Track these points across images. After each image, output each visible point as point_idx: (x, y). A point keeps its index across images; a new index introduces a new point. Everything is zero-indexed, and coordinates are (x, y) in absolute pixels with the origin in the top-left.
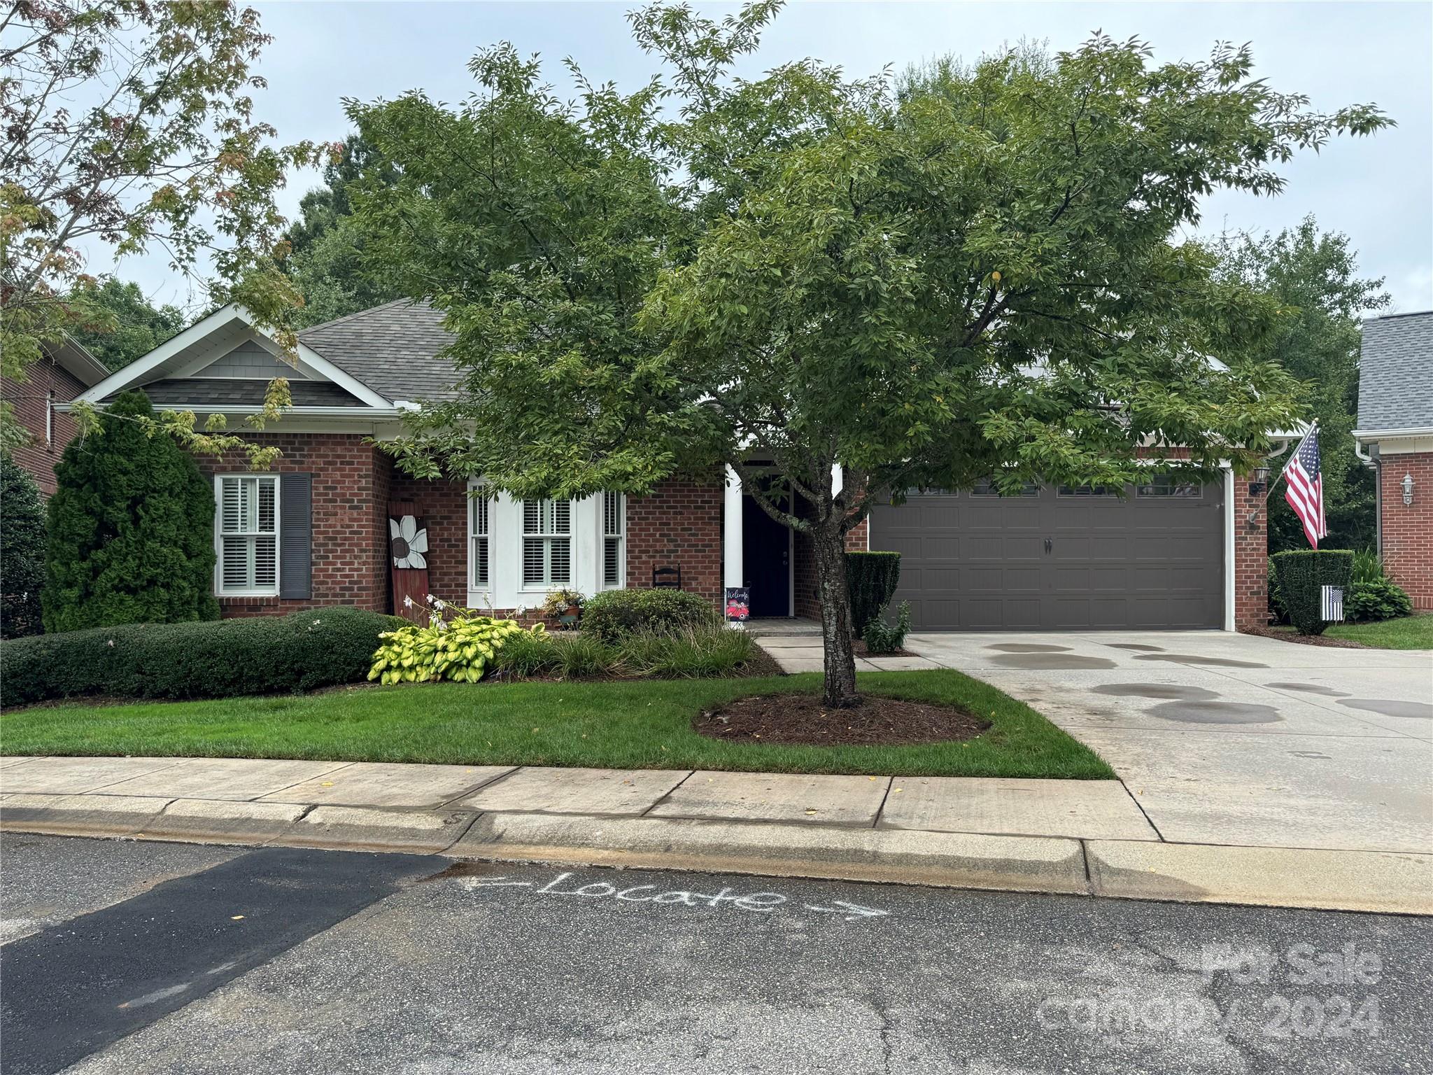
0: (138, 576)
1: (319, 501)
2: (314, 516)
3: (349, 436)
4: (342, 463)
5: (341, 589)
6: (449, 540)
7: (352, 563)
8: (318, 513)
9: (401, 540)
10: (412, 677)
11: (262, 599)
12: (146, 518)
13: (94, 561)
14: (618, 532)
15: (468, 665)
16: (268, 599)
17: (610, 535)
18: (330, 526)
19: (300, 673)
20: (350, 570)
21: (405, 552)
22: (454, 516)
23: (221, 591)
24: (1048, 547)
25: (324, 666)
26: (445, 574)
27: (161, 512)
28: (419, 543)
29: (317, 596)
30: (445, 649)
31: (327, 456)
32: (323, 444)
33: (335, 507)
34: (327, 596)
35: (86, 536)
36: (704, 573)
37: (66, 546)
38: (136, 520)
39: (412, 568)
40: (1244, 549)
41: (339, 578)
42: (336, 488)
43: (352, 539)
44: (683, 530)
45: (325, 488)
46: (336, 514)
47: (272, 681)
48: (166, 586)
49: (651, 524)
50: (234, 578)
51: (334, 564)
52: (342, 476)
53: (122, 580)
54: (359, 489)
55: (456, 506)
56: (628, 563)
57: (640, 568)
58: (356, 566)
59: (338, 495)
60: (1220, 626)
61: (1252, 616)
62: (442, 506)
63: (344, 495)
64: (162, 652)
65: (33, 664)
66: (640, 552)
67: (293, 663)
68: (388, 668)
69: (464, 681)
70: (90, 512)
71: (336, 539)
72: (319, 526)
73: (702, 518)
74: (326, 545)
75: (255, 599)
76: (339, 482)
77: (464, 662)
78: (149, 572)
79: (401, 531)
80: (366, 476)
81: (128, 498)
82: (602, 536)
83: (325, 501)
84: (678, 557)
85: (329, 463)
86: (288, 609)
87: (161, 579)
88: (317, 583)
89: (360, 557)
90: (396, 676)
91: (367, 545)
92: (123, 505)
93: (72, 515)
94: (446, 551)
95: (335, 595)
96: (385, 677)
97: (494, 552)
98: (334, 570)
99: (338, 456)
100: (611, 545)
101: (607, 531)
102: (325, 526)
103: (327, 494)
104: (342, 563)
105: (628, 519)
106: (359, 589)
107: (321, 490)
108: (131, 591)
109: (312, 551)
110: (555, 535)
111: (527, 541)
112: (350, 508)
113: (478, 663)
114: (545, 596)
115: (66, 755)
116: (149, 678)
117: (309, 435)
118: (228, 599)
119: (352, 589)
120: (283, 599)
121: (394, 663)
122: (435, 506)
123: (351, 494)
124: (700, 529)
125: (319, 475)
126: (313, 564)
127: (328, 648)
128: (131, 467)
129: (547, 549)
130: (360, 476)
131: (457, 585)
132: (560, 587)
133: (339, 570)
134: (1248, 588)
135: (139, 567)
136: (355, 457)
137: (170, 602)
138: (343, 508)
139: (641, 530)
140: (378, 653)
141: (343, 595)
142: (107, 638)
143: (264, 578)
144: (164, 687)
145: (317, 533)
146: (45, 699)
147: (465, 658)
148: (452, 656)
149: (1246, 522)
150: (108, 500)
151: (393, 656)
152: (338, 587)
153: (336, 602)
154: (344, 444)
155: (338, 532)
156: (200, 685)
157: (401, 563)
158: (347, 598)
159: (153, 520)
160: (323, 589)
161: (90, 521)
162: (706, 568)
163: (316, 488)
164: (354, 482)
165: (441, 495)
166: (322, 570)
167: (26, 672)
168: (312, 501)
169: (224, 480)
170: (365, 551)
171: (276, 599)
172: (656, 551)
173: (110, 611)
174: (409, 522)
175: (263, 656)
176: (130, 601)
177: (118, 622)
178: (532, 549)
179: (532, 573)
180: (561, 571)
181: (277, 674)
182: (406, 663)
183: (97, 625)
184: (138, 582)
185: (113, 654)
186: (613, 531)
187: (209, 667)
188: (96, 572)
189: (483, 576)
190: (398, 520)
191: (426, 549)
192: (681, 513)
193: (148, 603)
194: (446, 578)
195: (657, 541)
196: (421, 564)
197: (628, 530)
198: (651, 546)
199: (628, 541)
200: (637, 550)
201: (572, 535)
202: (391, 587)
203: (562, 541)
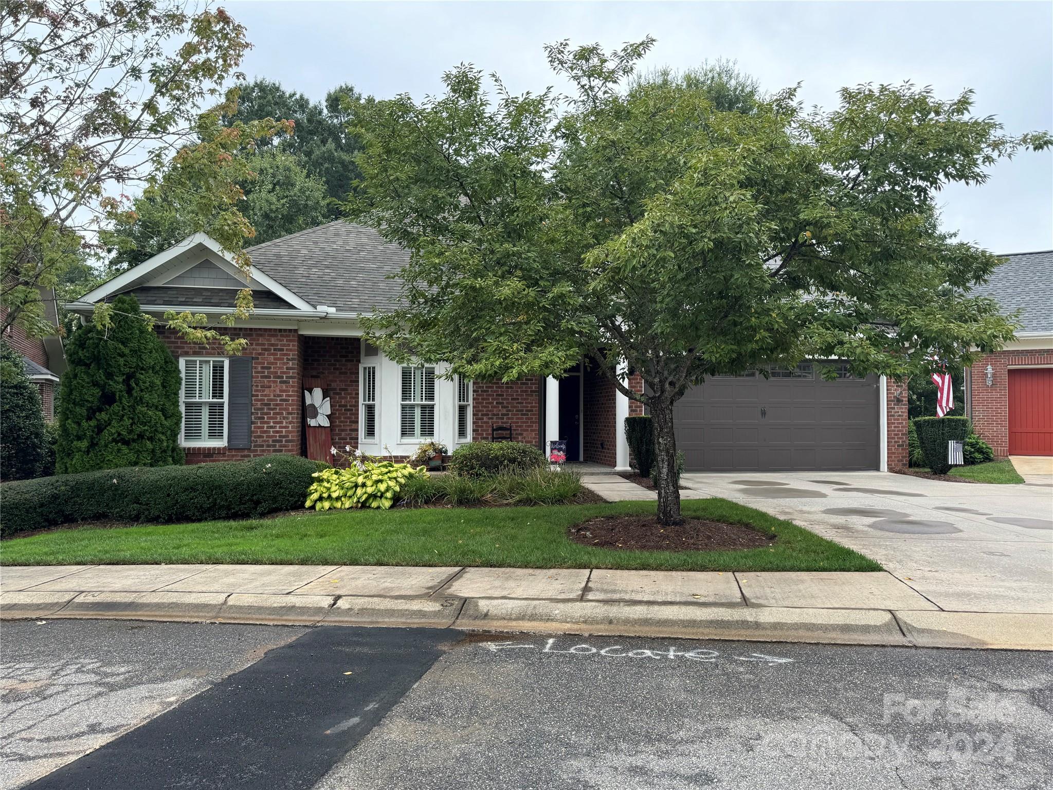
0: (131, 432)
1: (257, 377)
2: (254, 388)
3: (280, 330)
4: (275, 350)
5: (273, 441)
6: (346, 406)
7: (282, 423)
8: (257, 386)
10: (338, 505)
11: (214, 449)
12: (137, 389)
13: (98, 420)
14: (467, 401)
15: (381, 497)
16: (219, 449)
17: (462, 403)
18: (266, 395)
19: (258, 503)
20: (280, 427)
21: (315, 415)
22: (349, 388)
23: (183, 442)
24: (764, 413)
25: (275, 498)
26: (343, 430)
27: (147, 384)
28: (325, 408)
29: (255, 446)
30: (364, 485)
31: (264, 345)
32: (261, 335)
33: (269, 382)
34: (262, 446)
35: (92, 402)
36: (527, 430)
37: (78, 409)
38: (130, 391)
39: (320, 426)
40: (893, 416)
41: (272, 434)
42: (270, 368)
43: (282, 405)
44: (512, 399)
45: (263, 368)
46: (270, 387)
47: (237, 509)
48: (151, 439)
49: (489, 395)
50: (193, 433)
51: (268, 423)
52: (275, 359)
53: (119, 434)
54: (287, 368)
55: (351, 381)
56: (474, 423)
57: (482, 426)
58: (284, 424)
59: (272, 373)
60: (877, 468)
61: (898, 461)
62: (341, 381)
63: (276, 373)
64: (155, 488)
65: (55, 497)
66: (482, 415)
67: (253, 495)
68: (321, 499)
69: (379, 507)
70: (95, 384)
71: (270, 405)
72: (257, 396)
73: (526, 391)
74: (263, 409)
75: (209, 449)
76: (272, 364)
77: (379, 494)
78: (139, 429)
79: (312, 399)
80: (293, 359)
81: (123, 374)
82: (457, 403)
83: (262, 377)
84: (509, 418)
85: (265, 350)
86: (233, 456)
87: (147, 434)
88: (255, 437)
89: (288, 418)
90: (327, 505)
91: (292, 409)
92: (120, 379)
93: (83, 386)
94: (343, 414)
95: (268, 446)
96: (318, 506)
97: (380, 415)
98: (268, 427)
99: (272, 345)
100: (462, 410)
101: (460, 400)
102: (262, 395)
103: (263, 372)
104: (274, 423)
105: (474, 391)
106: (286, 441)
107: (259, 369)
108: (126, 443)
109: (252, 413)
110: (424, 402)
111: (404, 407)
112: (281, 382)
113: (389, 495)
114: (418, 446)
115: (113, 564)
116: (144, 507)
117: (251, 329)
118: (189, 449)
119: (281, 441)
120: (229, 448)
121: (325, 495)
122: (336, 381)
123: (281, 373)
124: (525, 399)
125: (258, 359)
126: (252, 423)
127: (277, 484)
128: (127, 351)
130: (288, 359)
131: (351, 439)
132: (428, 440)
133: (271, 427)
134: (896, 442)
135: (132, 425)
136: (284, 345)
137: (153, 451)
138: (275, 382)
139: (483, 399)
140: (312, 488)
141: (275, 446)
142: (112, 478)
143: (215, 433)
144: (157, 513)
145: (256, 400)
146: (62, 523)
147: (379, 491)
148: (370, 490)
149: (894, 397)
150: (110, 376)
151: (325, 490)
152: (271, 440)
153: (269, 451)
154: (276, 336)
155: (272, 400)
156: (184, 512)
157: (312, 422)
158: (277, 448)
159: (142, 391)
160: (259, 441)
161: (97, 391)
162: (529, 426)
163: (256, 368)
164: (284, 364)
165: (341, 373)
166: (259, 427)
167: (50, 503)
168: (252, 377)
169: (186, 361)
170: (291, 414)
171: (224, 448)
172: (494, 415)
173: (111, 458)
174: (318, 392)
175: (231, 490)
176: (125, 450)
177: (117, 466)
178: (407, 412)
179: (407, 430)
180: (428, 429)
181: (241, 503)
182: (334, 495)
183: (101, 468)
184: (131, 437)
185: (116, 490)
186: (464, 400)
187: (191, 499)
188: (100, 429)
189: (371, 432)
190: (310, 392)
191: (329, 412)
192: (511, 388)
193: (138, 452)
194: (343, 433)
195: (495, 407)
196: (326, 423)
197: (474, 399)
198: (490, 411)
199: (474, 407)
200: (480, 414)
201: (436, 403)
202: (305, 440)
203: (429, 407)
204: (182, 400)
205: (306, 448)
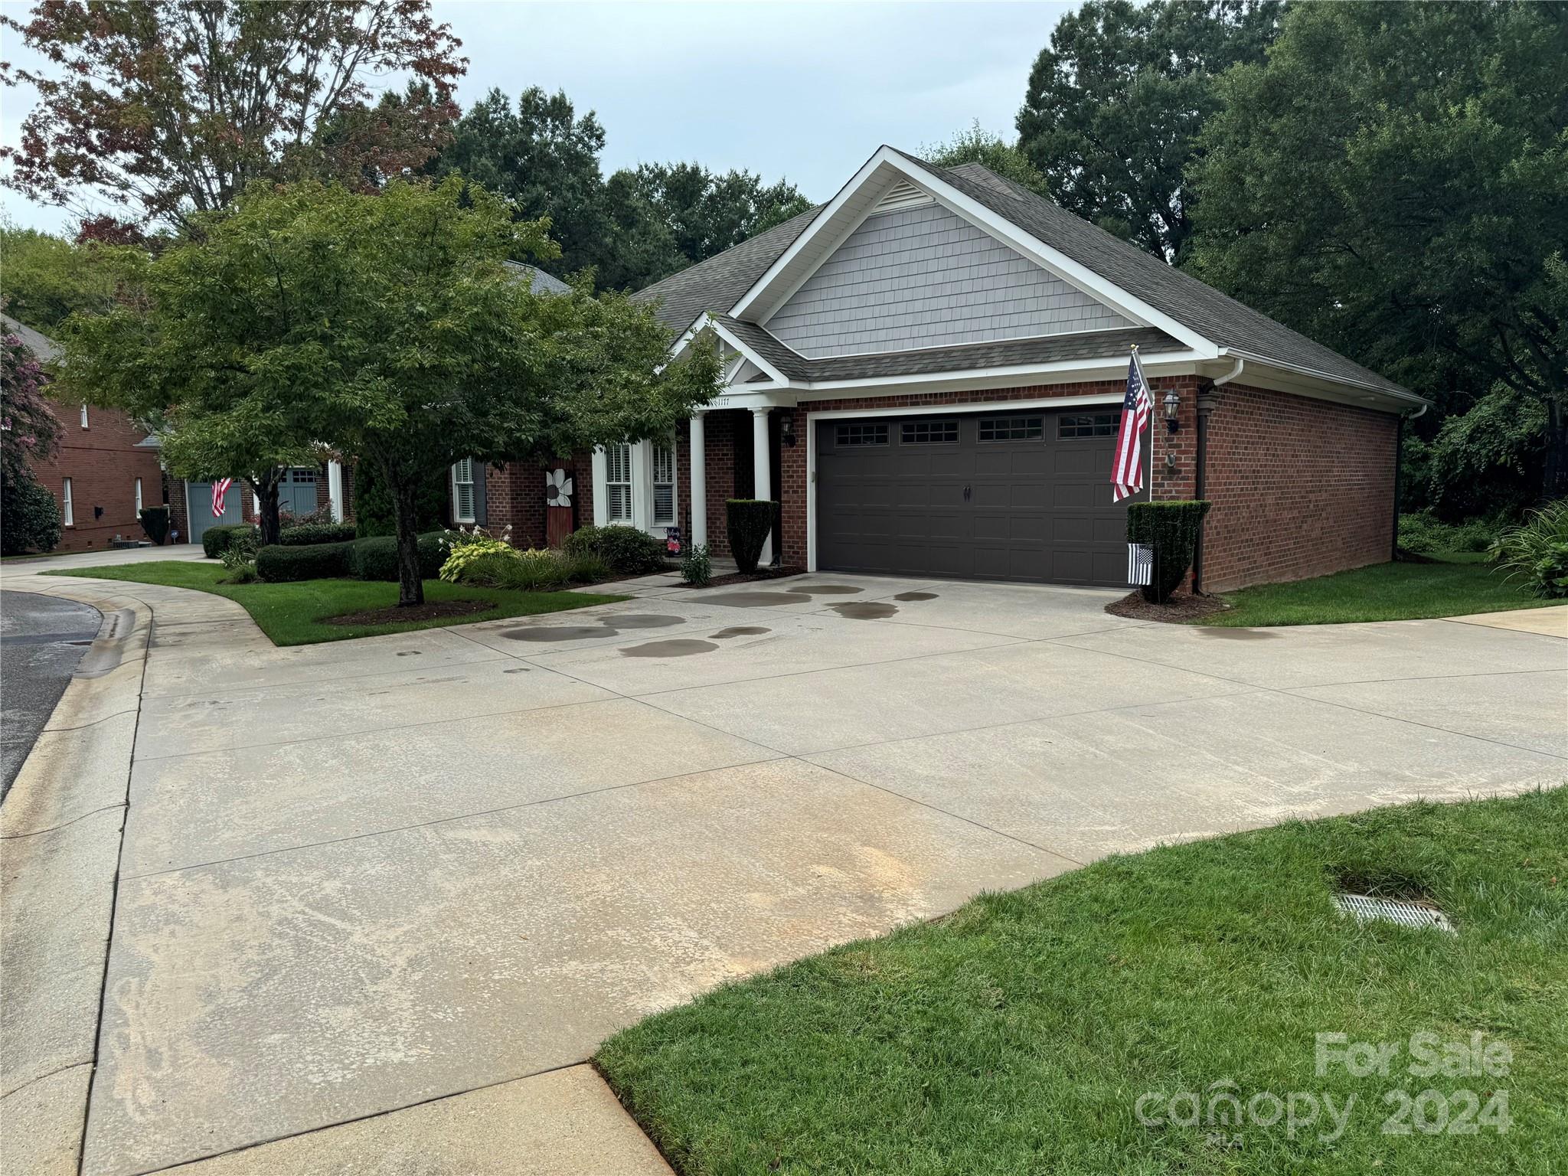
5: (499, 520)
6: (587, 486)
7: (502, 503)
9: (554, 487)
14: (671, 480)
17: (660, 482)
18: (493, 478)
20: (502, 507)
21: (555, 493)
22: (588, 468)
23: (457, 519)
24: (967, 494)
28: (568, 489)
29: (490, 523)
34: (494, 524)
39: (560, 507)
41: (498, 512)
43: (502, 486)
46: (495, 470)
51: (496, 502)
55: (589, 461)
58: (504, 504)
66: (685, 496)
71: (496, 486)
72: (489, 478)
74: (492, 490)
79: (554, 479)
82: (650, 483)
88: (489, 515)
94: (585, 494)
95: (497, 524)
97: (594, 496)
98: (496, 507)
101: (656, 478)
102: (491, 478)
104: (499, 503)
105: (678, 469)
106: (506, 520)
109: (486, 494)
110: (626, 482)
111: (608, 487)
118: (460, 524)
119: (503, 520)
122: (579, 461)
126: (487, 502)
129: (623, 492)
133: (498, 507)
139: (685, 478)
141: (500, 524)
145: (488, 482)
149: (1164, 466)
152: (497, 518)
155: (497, 482)
157: (552, 503)
160: (492, 519)
166: (491, 507)
170: (508, 495)
171: (474, 524)
174: (560, 473)
178: (613, 491)
179: (614, 511)
186: (666, 479)
190: (552, 472)
191: (571, 493)
196: (567, 503)
197: (678, 478)
199: (678, 487)
201: (631, 483)
202: (545, 519)
203: (628, 488)
204: (454, 481)
205: (545, 527)
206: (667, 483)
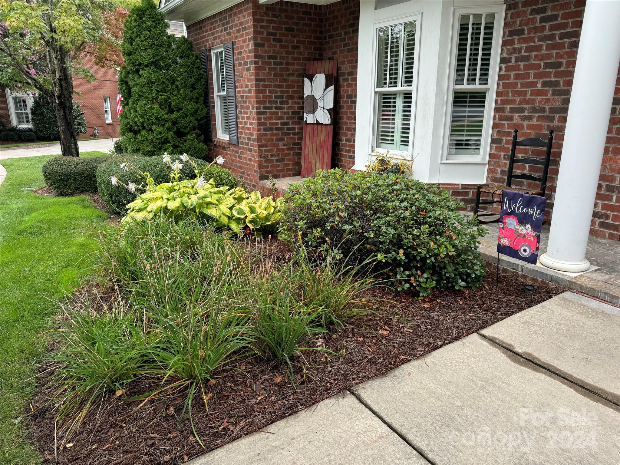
3: (244, 4)
4: (242, 29)
5: (248, 139)
6: (351, 96)
7: (250, 118)
8: (237, 76)
9: (312, 98)
16: (226, 143)
17: (466, 86)
18: (241, 86)
20: (249, 124)
21: (314, 107)
23: (219, 134)
28: (327, 100)
29: (240, 143)
31: (237, 25)
32: (235, 14)
33: (242, 70)
34: (243, 143)
39: (318, 124)
41: (246, 130)
42: (241, 53)
43: (249, 97)
45: (238, 54)
46: (242, 76)
49: (532, 67)
51: (244, 118)
52: (243, 41)
54: (249, 51)
56: (495, 126)
58: (251, 120)
59: (242, 59)
62: (348, 62)
66: (513, 110)
71: (244, 97)
72: (238, 87)
74: (241, 102)
75: (222, 142)
76: (242, 47)
79: (312, 88)
80: (251, 39)
82: (451, 88)
83: (239, 65)
85: (238, 31)
86: (233, 151)
88: (240, 133)
89: (252, 113)
98: (244, 123)
99: (241, 24)
100: (466, 101)
101: (459, 81)
103: (239, 59)
104: (247, 118)
105: (503, 61)
106: (253, 140)
109: (237, 107)
112: (247, 70)
120: (230, 143)
122: (345, 63)
123: (247, 57)
125: (235, 43)
126: (237, 117)
129: (400, 103)
133: (246, 123)
136: (246, 22)
139: (517, 77)
141: (248, 144)
145: (237, 92)
152: (246, 137)
153: (246, 149)
155: (244, 92)
157: (309, 118)
158: (249, 147)
160: (242, 138)
163: (235, 54)
164: (247, 46)
165: (348, 51)
166: (241, 123)
169: (215, 54)
170: (253, 108)
171: (227, 140)
172: (534, 110)
174: (320, 79)
178: (385, 102)
186: (472, 80)
191: (331, 106)
196: (326, 119)
197: (500, 78)
198: (527, 102)
199: (498, 94)
200: (508, 107)
201: (413, 88)
202: (301, 138)
203: (408, 96)
204: (216, 93)
205: (300, 149)
206: (477, 86)
